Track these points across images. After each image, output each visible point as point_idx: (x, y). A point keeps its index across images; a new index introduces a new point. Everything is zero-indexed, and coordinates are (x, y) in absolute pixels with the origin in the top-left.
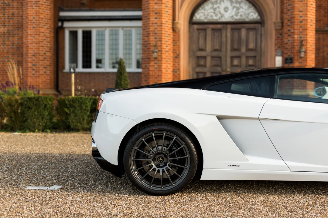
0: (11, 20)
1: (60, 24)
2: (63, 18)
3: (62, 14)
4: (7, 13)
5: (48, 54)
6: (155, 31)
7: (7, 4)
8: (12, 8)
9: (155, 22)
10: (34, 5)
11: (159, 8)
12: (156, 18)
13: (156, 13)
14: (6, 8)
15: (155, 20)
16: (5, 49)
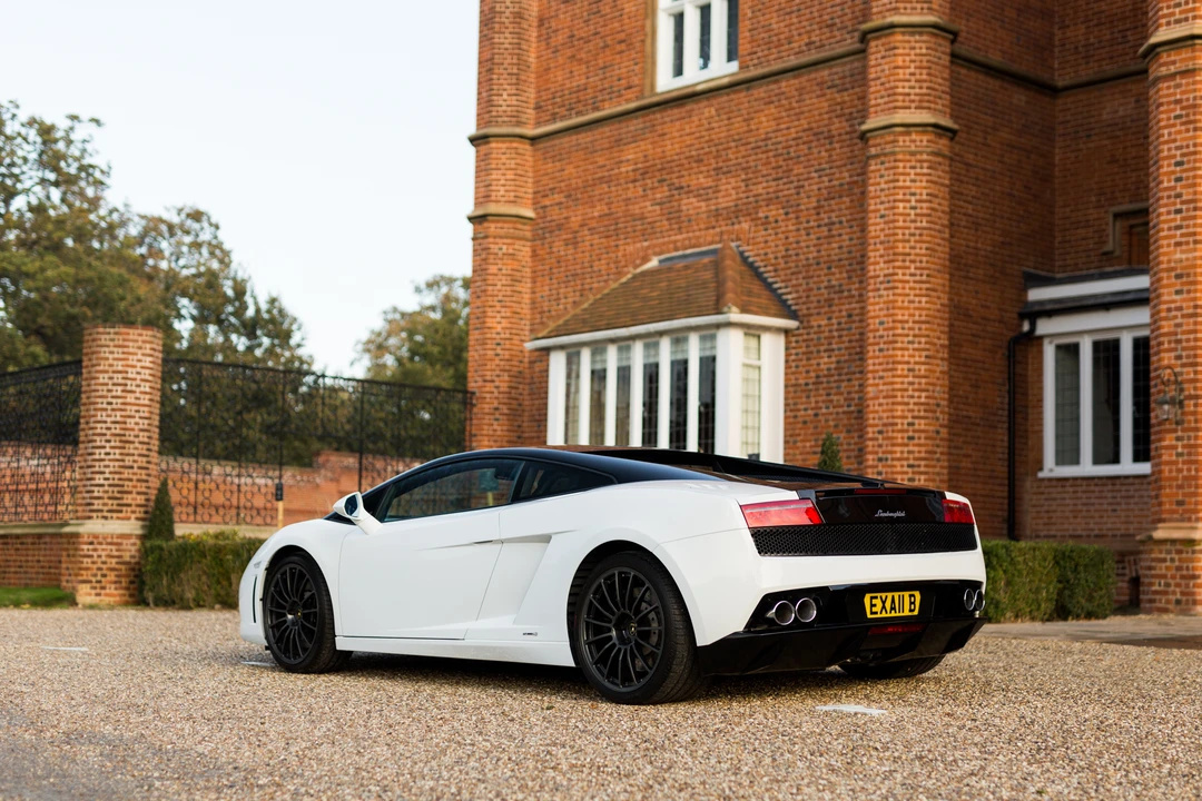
0: (845, 333)
1: (1026, 327)
2: (1037, 308)
3: (1037, 294)
4: (837, 314)
5: (921, 424)
6: (1176, 334)
7: (837, 288)
8: (846, 298)
9: (1178, 304)
10: (882, 286)
11: (1187, 259)
12: (1177, 292)
13: (1178, 276)
14: (833, 299)
15: (1178, 297)
16: (831, 417)
